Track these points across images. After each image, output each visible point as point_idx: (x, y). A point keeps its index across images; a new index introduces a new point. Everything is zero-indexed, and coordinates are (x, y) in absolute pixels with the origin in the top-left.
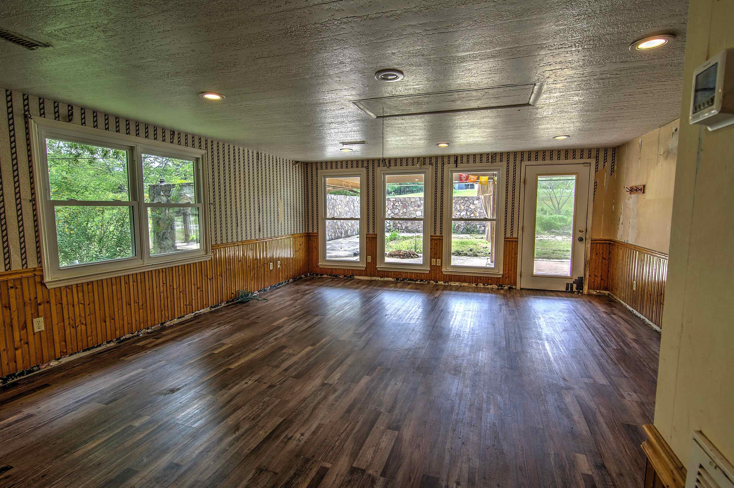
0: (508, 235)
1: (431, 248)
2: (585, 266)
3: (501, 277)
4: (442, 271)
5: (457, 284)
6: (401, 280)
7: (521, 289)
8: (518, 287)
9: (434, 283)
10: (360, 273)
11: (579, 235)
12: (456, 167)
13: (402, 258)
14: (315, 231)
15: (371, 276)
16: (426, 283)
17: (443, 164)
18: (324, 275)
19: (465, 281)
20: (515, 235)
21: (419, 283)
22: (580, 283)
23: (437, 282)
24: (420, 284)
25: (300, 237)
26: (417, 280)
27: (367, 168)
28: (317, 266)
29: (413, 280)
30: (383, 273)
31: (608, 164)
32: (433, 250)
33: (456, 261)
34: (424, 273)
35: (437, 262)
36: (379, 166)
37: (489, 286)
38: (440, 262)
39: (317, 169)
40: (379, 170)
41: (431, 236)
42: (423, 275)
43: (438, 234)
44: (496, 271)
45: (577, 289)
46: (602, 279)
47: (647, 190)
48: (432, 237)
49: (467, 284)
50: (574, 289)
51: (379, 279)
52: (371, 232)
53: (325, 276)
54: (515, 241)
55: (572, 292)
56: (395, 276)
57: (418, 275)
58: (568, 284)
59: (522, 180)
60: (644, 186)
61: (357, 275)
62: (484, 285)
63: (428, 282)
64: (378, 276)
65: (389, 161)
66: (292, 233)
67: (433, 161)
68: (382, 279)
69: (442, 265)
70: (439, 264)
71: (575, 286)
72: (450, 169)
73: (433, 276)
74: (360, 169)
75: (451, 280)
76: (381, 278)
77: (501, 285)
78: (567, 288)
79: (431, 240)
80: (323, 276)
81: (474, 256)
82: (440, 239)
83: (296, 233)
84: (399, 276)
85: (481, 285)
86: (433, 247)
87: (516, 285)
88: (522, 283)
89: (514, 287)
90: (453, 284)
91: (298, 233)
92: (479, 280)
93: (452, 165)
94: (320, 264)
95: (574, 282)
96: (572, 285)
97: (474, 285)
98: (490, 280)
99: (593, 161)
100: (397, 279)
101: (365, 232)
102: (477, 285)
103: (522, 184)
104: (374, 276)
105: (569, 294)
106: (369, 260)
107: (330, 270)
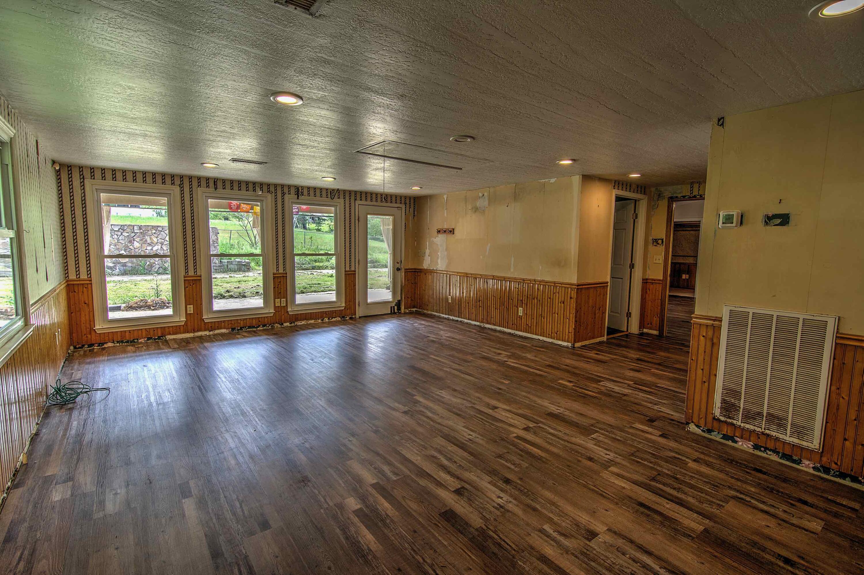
0: (348, 269)
1: (274, 288)
2: (401, 290)
3: (343, 308)
4: (288, 312)
5: (303, 322)
6: (238, 330)
7: (360, 317)
8: (357, 316)
9: (279, 326)
10: (177, 330)
11: (398, 266)
12: (298, 198)
14: (84, 276)
15: (194, 331)
16: (270, 327)
17: (283, 194)
18: (106, 343)
19: (311, 319)
20: (353, 269)
21: (262, 329)
22: (399, 304)
23: (282, 324)
24: (263, 330)
26: (259, 326)
27: (181, 186)
28: (92, 331)
29: (254, 327)
30: (213, 325)
31: (412, 210)
32: (276, 289)
33: (300, 299)
34: (268, 317)
35: (282, 302)
36: (199, 186)
37: (334, 319)
38: (285, 302)
39: (82, 177)
40: (200, 192)
41: (274, 274)
42: (266, 319)
43: (281, 271)
44: (339, 304)
45: (397, 310)
46: (412, 300)
47: (456, 232)
48: (275, 274)
49: (313, 321)
50: (396, 311)
51: (207, 333)
52: (191, 273)
53: (110, 344)
54: (353, 274)
55: (395, 313)
56: (230, 325)
57: (260, 320)
58: (391, 307)
59: (357, 218)
60: (453, 229)
61: (170, 334)
62: (329, 319)
63: (272, 326)
64: (205, 330)
65: (215, 182)
67: (272, 189)
68: (211, 333)
69: (287, 305)
70: (283, 304)
71: (396, 307)
72: (291, 201)
73: (278, 318)
74: (168, 186)
75: (297, 320)
76: (210, 331)
77: (343, 317)
78: (391, 311)
79: (274, 278)
80: (106, 346)
82: (284, 276)
84: (236, 325)
85: (326, 320)
86: (276, 287)
87: (355, 314)
88: (360, 312)
89: (354, 317)
90: (299, 323)
92: (324, 315)
93: (293, 196)
94: (97, 327)
95: (395, 305)
96: (394, 307)
97: (320, 321)
98: (334, 314)
99: (403, 206)
100: (233, 329)
101: (182, 273)
102: (322, 320)
103: (357, 221)
104: (198, 331)
105: (393, 316)
106: (190, 311)
107: (119, 334)
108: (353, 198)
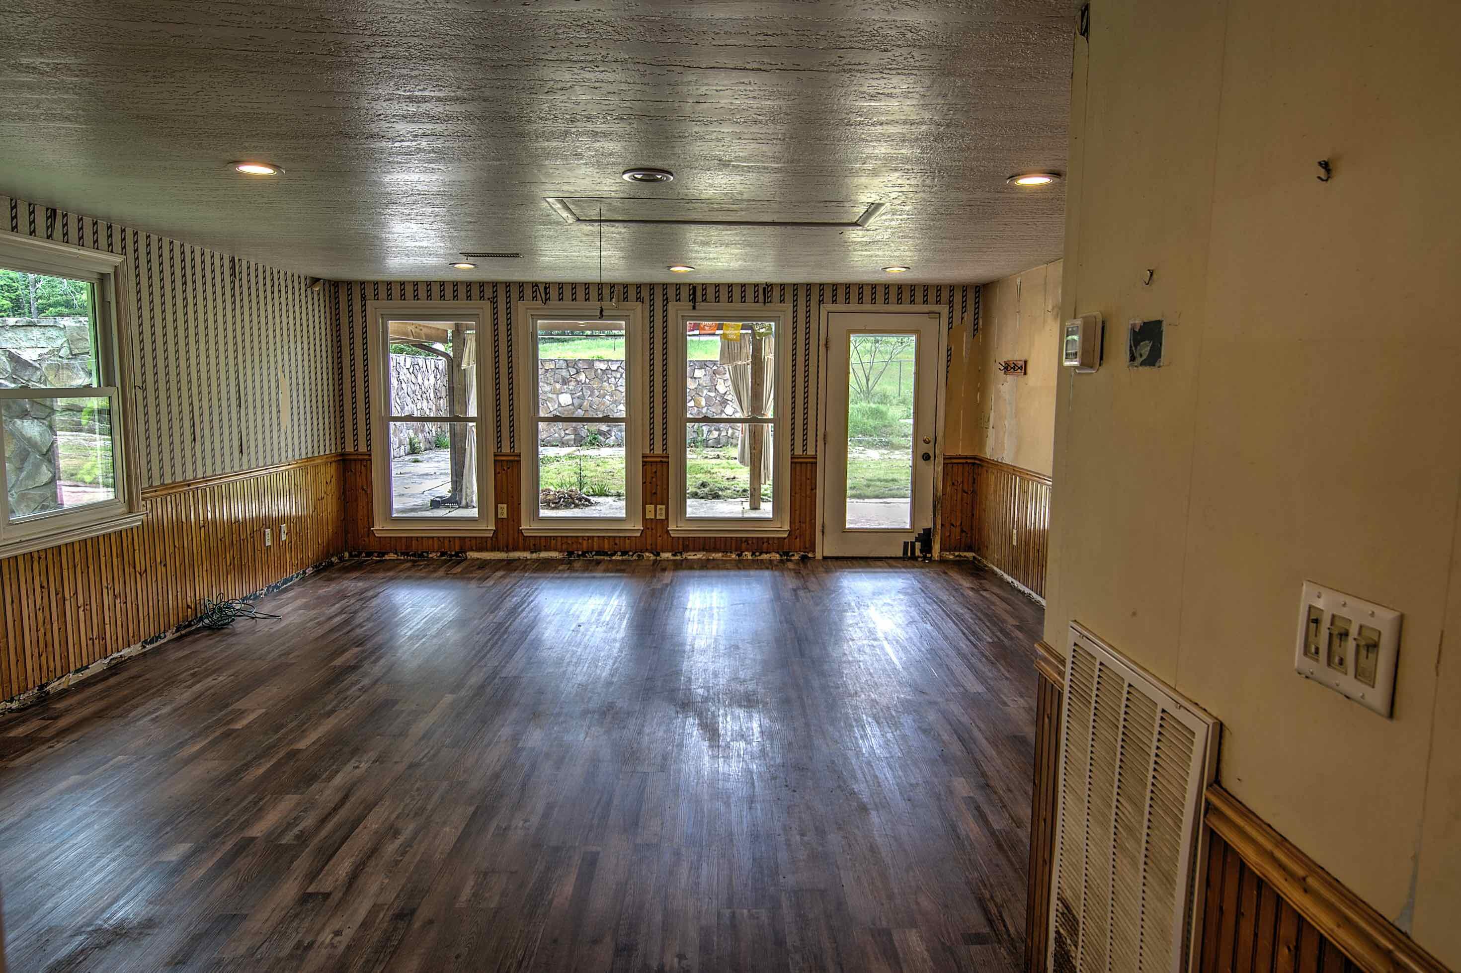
0: (798, 451)
1: (644, 483)
2: (935, 507)
3: (786, 535)
4: (668, 531)
5: (699, 555)
6: (578, 556)
7: (825, 558)
8: (819, 556)
9: (652, 557)
10: (481, 544)
11: (925, 448)
12: (694, 308)
13: (553, 508)
14: (363, 449)
15: (508, 551)
16: (635, 557)
17: (666, 301)
18: (387, 553)
19: (716, 550)
20: (811, 452)
21: (620, 558)
22: (926, 538)
23: (658, 554)
24: (623, 561)
25: (326, 463)
26: (614, 554)
27: (494, 301)
28: (370, 533)
29: (606, 554)
30: (538, 541)
31: (969, 317)
32: (649, 485)
33: (695, 508)
34: (629, 538)
35: (658, 512)
36: (521, 298)
37: (765, 556)
38: (664, 512)
39: (364, 298)
40: (522, 309)
41: (643, 457)
42: (627, 541)
43: (658, 451)
44: (776, 526)
45: (921, 551)
46: (962, 531)
47: (1029, 371)
48: (647, 457)
49: (720, 554)
50: (918, 553)
51: (527, 555)
52: (506, 449)
53: (392, 556)
54: (812, 463)
55: (914, 558)
56: (564, 547)
57: (617, 541)
58: (906, 544)
59: (822, 342)
60: (1026, 362)
61: (472, 550)
62: (753, 554)
63: (639, 556)
64: (524, 550)
65: (546, 288)
66: (310, 455)
67: (645, 294)
68: (534, 556)
69: (667, 519)
70: (661, 514)
71: (918, 545)
72: (680, 314)
73: (649, 541)
74: (475, 303)
75: (686, 549)
76: (532, 552)
77: (786, 554)
78: (905, 552)
79: (645, 464)
80: (387, 557)
81: (714, 498)
82: (664, 462)
83: (316, 454)
84: (575, 546)
85: (748, 555)
86: (648, 480)
87: (814, 551)
88: (825, 547)
89: (810, 555)
90: (691, 556)
91: (322, 453)
92: (744, 545)
93: (686, 304)
94: (376, 527)
95: (917, 540)
96: (913, 544)
97: (734, 556)
98: (765, 545)
99: (944, 309)
100: (570, 553)
101: (492, 449)
102: (739, 555)
103: (822, 349)
104: (515, 549)
105: (908, 563)
106: (502, 513)
107: (404, 541)
108: (815, 298)
